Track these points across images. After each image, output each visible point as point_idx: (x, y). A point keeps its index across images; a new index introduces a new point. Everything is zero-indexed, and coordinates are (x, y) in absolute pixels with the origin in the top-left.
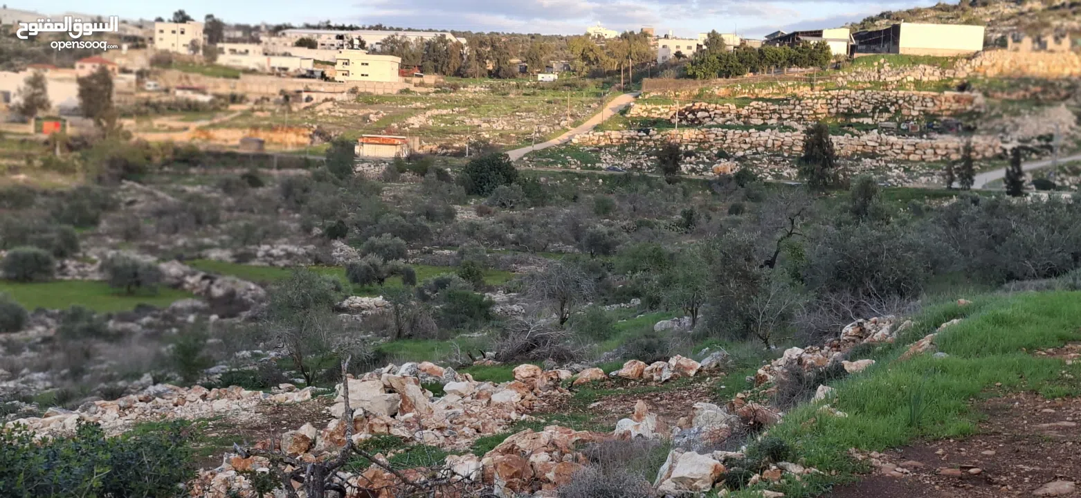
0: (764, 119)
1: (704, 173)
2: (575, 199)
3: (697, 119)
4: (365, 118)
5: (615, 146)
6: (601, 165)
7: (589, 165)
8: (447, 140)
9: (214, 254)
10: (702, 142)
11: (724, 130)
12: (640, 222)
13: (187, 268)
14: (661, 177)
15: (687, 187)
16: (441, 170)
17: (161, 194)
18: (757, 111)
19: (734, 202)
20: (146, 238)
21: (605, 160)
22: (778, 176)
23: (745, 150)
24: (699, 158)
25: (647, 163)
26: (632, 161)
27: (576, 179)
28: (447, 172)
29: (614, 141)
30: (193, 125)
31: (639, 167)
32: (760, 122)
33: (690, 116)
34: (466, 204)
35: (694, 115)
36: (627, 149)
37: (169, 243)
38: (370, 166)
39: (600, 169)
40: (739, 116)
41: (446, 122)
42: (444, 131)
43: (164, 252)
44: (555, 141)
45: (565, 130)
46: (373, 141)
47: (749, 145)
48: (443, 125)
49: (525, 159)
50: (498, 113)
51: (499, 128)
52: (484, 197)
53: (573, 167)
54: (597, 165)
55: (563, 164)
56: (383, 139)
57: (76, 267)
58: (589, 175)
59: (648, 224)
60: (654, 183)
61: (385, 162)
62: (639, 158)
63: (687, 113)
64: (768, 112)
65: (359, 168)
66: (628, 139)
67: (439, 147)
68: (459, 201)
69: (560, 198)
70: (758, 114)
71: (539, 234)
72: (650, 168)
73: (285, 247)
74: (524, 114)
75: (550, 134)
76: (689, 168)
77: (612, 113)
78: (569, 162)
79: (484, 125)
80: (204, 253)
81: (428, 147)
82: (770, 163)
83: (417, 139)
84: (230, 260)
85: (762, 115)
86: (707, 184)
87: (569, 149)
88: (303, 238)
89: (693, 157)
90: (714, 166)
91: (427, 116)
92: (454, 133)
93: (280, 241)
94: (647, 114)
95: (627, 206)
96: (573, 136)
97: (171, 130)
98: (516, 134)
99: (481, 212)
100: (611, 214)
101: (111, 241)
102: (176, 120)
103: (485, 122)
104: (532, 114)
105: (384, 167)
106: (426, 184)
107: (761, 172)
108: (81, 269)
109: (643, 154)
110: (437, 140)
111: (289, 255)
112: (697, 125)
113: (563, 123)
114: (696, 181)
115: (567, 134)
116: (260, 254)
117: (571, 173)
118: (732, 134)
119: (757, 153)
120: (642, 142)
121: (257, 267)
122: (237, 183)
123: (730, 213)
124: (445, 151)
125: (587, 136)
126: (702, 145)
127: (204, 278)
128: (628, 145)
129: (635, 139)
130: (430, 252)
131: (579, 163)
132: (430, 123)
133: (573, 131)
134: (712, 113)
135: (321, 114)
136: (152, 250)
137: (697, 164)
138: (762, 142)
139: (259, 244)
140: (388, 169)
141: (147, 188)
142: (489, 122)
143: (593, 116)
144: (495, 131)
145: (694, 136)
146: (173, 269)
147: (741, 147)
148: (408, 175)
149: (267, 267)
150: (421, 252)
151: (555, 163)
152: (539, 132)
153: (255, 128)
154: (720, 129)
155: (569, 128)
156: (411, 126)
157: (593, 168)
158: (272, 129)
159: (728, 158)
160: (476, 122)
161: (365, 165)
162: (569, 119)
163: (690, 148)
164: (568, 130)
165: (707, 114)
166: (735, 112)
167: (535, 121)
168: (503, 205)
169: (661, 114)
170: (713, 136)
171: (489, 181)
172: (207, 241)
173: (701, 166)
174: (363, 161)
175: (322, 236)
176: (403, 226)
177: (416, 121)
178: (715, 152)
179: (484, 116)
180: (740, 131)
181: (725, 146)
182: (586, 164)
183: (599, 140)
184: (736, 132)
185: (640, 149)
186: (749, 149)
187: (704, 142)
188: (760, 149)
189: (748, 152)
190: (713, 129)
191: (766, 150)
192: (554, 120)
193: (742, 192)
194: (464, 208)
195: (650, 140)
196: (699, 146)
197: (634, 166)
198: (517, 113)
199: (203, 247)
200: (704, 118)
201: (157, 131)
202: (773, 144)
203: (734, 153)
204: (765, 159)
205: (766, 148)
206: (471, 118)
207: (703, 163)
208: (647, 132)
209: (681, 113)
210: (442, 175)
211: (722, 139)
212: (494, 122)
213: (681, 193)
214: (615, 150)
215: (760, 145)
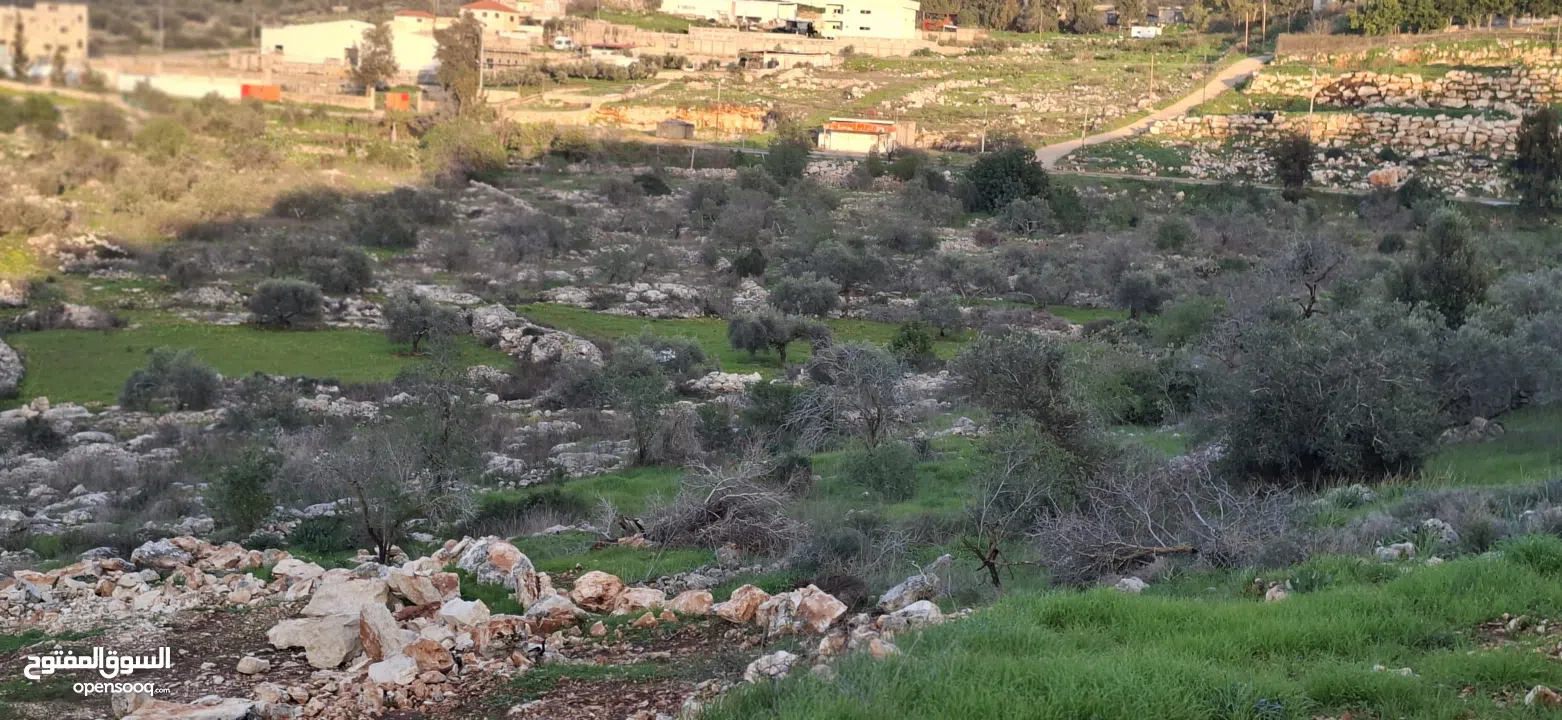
0: (1467, 99)
1: (1354, 184)
2: (1134, 222)
3: (1357, 97)
4: (847, 92)
5: (1216, 139)
6: (1189, 168)
7: (1171, 169)
8: (960, 127)
9: (563, 295)
10: (1357, 135)
11: (1395, 116)
12: (1227, 261)
13: (512, 316)
14: (1275, 190)
15: (1315, 206)
16: (934, 174)
17: (518, 202)
18: (1457, 87)
19: (1390, 231)
20: (476, 268)
21: (1198, 161)
22: (1475, 191)
23: (1427, 148)
24: (1350, 159)
25: (1263, 166)
26: (1239, 164)
27: (1144, 190)
28: (943, 177)
29: (1217, 131)
30: (597, 101)
31: (1249, 172)
32: (1460, 103)
33: (1347, 93)
34: (964, 226)
35: (1354, 91)
36: (1235, 145)
37: (506, 276)
38: (830, 165)
39: (1187, 175)
40: (1426, 94)
41: (966, 99)
42: (958, 112)
43: (494, 289)
44: (1125, 131)
45: (1143, 113)
46: (844, 128)
47: (1434, 141)
48: (959, 104)
49: (1070, 157)
50: (1047, 86)
51: (1041, 111)
52: (994, 215)
53: (1145, 171)
54: (1184, 168)
55: (1129, 166)
56: (860, 126)
57: (359, 310)
58: (1164, 186)
59: (1239, 266)
60: (1263, 198)
61: (852, 160)
62: (1253, 159)
63: (1341, 89)
64: (1475, 88)
65: (813, 168)
66: (1238, 128)
67: (947, 138)
68: (952, 222)
69: (1103, 220)
70: (1457, 91)
71: (1051, 278)
72: (1267, 174)
73: (670, 286)
74: (1086, 89)
75: (1119, 119)
76: (1331, 175)
77: (1223, 87)
78: (1139, 164)
79: (1022, 105)
80: (549, 293)
81: (930, 138)
82: (1466, 170)
83: (913, 125)
84: (584, 305)
85: (1465, 92)
86: (1353, 202)
87: (1142, 145)
88: (702, 273)
89: (1341, 159)
90: (1371, 173)
91: (938, 90)
92: (972, 117)
93: (667, 277)
94: (1278, 89)
95: (1212, 235)
96: (1151, 124)
97: (567, 107)
98: (1067, 118)
99: (983, 238)
100: (1185, 247)
101: (426, 270)
102: (576, 93)
103: (1023, 100)
104: (1098, 89)
105: (850, 168)
106: (907, 194)
107: (1449, 184)
108: (367, 312)
109: (1260, 152)
110: (944, 127)
111: (672, 298)
112: (1357, 107)
113: (1143, 103)
114: (1335, 197)
115: (1147, 119)
116: (630, 296)
117: (1136, 181)
118: (1407, 122)
119: (1447, 153)
120: (1260, 134)
121: (617, 316)
122: (628, 189)
123: (1382, 249)
124: (955, 143)
125: (1174, 124)
126: (1357, 139)
127: (527, 332)
128: (1238, 138)
129: (1251, 130)
130: (883, 301)
131: (1154, 164)
132: (941, 101)
133: (1156, 114)
134: (1383, 90)
135: (784, 86)
136: (475, 286)
137: (1345, 170)
138: (1455, 137)
139: (632, 282)
140: (855, 170)
141: (501, 193)
142: (1029, 100)
143: (1192, 92)
144: (1036, 113)
145: (1346, 126)
146: (491, 316)
147: (1420, 144)
148: (886, 180)
149: (633, 317)
150: (871, 300)
151: (1117, 164)
152: (1103, 116)
153: (684, 106)
154: (1388, 114)
155: (1151, 110)
156: (910, 106)
157: (1176, 174)
158: (708, 107)
159: (1397, 160)
160: (1010, 99)
161: (824, 164)
162: (1154, 96)
163: (1337, 144)
164: (1147, 114)
165: (1374, 90)
166: (1421, 87)
167: (1101, 99)
168: (1019, 230)
169: (1301, 89)
170: (1377, 125)
171: (1002, 192)
172: (561, 274)
173: (1351, 172)
174: (823, 158)
175: (730, 271)
176: (844, 260)
177: (918, 99)
178: (1378, 150)
179: (1024, 91)
180: (1421, 118)
181: (1395, 141)
182: (1166, 166)
183: (1192, 131)
184: (1414, 119)
185: (1257, 144)
186: (1434, 146)
187: (1360, 136)
188: (1452, 147)
189: (1431, 151)
190: (1376, 114)
191: (1461, 149)
192: (1128, 101)
193: (1407, 215)
194: (959, 232)
195: (1274, 130)
196: (1352, 140)
197: (1242, 171)
198: (1076, 87)
199: (549, 283)
200: (1369, 97)
201: (547, 108)
202: (1475, 140)
203: (1409, 153)
204: (1458, 163)
205: (1463, 146)
206: (1003, 93)
207: (1356, 167)
208: (1269, 118)
209: (1330, 88)
210: (935, 182)
211: (1391, 131)
212: (1037, 101)
213: (1304, 216)
214: (1216, 145)
215: (1452, 141)
